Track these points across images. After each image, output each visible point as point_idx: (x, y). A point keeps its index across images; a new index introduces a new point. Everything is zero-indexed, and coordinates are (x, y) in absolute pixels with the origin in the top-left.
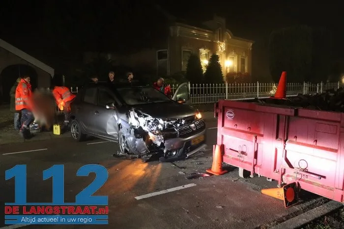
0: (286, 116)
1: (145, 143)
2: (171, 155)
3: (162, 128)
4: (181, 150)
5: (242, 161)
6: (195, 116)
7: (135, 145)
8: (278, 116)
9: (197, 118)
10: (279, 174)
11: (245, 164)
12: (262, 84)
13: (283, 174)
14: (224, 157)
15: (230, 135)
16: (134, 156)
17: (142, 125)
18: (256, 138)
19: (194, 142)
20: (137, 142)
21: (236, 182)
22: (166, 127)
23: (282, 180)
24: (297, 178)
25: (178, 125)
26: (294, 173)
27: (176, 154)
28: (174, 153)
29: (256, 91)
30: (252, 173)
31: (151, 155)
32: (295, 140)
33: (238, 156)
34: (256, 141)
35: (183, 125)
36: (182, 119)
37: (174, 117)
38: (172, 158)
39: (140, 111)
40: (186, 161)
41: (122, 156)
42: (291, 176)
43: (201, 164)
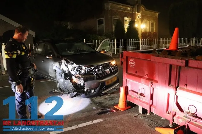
0: (177, 66)
1: (72, 84)
2: (90, 92)
3: (84, 72)
4: (98, 89)
5: (141, 101)
6: (110, 63)
7: (65, 85)
8: (171, 66)
9: (111, 64)
10: (171, 115)
11: (143, 103)
12: (164, 39)
13: (174, 115)
14: (128, 96)
15: (132, 79)
16: (65, 92)
17: (70, 70)
18: (152, 83)
19: (107, 83)
20: (66, 83)
21: (135, 118)
22: (87, 72)
23: (173, 121)
24: (186, 121)
25: (97, 70)
26: (184, 116)
27: (94, 92)
28: (93, 91)
29: (160, 43)
30: (148, 111)
31: (76, 93)
32: (185, 87)
33: (138, 97)
34: (152, 86)
35: (100, 70)
36: (99, 66)
37: (93, 64)
38: (91, 95)
39: (69, 60)
40: (102, 97)
41: (57, 92)
42: (181, 118)
43: (112, 100)
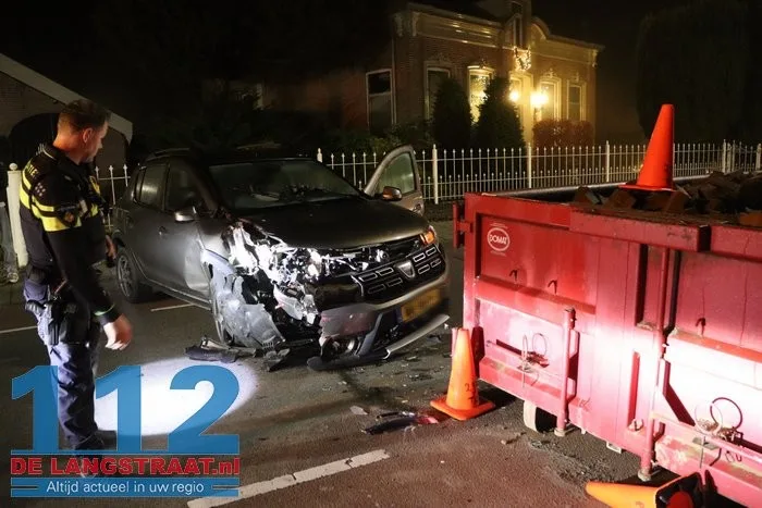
0: (668, 250)
1: (270, 317)
2: (342, 350)
3: (317, 275)
4: (369, 337)
5: (533, 384)
6: (414, 238)
7: (246, 322)
8: (644, 248)
9: (421, 243)
10: (645, 435)
11: (539, 391)
12: (618, 148)
13: (657, 437)
14: (482, 365)
15: (497, 302)
16: (245, 350)
17: (265, 267)
18: (573, 315)
19: (409, 312)
20: (248, 313)
21: (511, 446)
22: (328, 273)
23: (654, 457)
25: (365, 265)
26: (695, 441)
27: (355, 348)
28: (351, 345)
29: (604, 165)
30: (560, 422)
31: (288, 351)
32: (698, 330)
33: (520, 368)
34: (573, 325)
35: (378, 264)
36: (374, 249)
37: (352, 244)
38: (344, 358)
39: (259, 229)
40: (384, 367)
41: (214, 350)
42: (685, 447)
43: (422, 377)
